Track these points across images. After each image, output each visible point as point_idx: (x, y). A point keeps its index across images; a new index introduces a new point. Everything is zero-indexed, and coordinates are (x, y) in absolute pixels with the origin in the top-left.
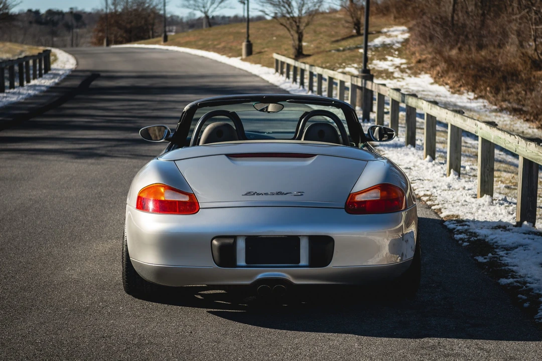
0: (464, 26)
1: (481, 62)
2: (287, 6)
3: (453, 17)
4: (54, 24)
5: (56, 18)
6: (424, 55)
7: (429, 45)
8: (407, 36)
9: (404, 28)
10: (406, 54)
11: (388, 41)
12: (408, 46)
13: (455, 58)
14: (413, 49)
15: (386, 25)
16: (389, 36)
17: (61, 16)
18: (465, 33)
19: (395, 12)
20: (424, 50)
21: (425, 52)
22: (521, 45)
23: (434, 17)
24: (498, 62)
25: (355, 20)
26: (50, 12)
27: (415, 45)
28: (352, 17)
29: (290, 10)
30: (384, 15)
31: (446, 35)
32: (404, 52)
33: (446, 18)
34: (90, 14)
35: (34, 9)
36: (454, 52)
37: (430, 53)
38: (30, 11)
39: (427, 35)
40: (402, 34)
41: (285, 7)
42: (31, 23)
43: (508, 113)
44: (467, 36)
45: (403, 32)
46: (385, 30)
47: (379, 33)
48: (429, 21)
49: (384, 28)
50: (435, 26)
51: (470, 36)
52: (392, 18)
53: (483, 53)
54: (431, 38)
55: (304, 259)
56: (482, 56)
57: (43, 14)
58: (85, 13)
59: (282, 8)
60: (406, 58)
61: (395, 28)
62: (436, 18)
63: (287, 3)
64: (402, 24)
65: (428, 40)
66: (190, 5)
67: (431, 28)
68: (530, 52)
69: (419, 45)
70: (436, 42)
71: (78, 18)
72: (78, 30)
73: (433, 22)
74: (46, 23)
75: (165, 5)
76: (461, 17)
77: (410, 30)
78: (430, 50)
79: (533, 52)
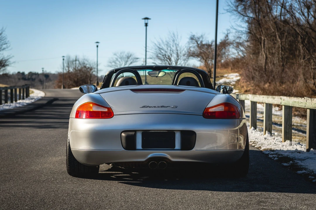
0: (272, 71)
1: (282, 90)
2: (168, 60)
3: (265, 66)
4: (33, 80)
5: (34, 77)
6: (249, 87)
7: (252, 82)
8: (238, 78)
9: (237, 74)
10: (238, 87)
11: (227, 81)
12: (239, 83)
13: (267, 88)
14: (242, 84)
15: (226, 73)
16: (229, 78)
17: (37, 76)
18: (273, 75)
19: (232, 65)
20: (249, 85)
21: (250, 86)
22: (306, 82)
23: (254, 66)
24: (292, 90)
25: (208, 69)
26: (31, 74)
27: (244, 82)
28: (207, 68)
29: (170, 63)
30: (225, 68)
31: (261, 76)
32: (237, 86)
33: (262, 67)
34: (54, 74)
35: (21, 72)
36: (266, 86)
37: (252, 87)
38: (19, 73)
39: (251, 76)
40: (236, 77)
41: (167, 61)
42: (19, 79)
43: (299, 117)
44: (274, 77)
45: (237, 76)
46: (226, 75)
47: (222, 77)
48: (252, 68)
49: (225, 74)
50: (255, 71)
51: (276, 77)
52: (230, 69)
53: (284, 86)
54: (253, 78)
55: (178, 145)
56: (283, 87)
57: (27, 75)
58: (51, 74)
59: (166, 61)
60: (238, 90)
61: (232, 74)
62: (256, 67)
63: (168, 59)
64: (236, 72)
65: (251, 79)
66: (112, 65)
67: (253, 72)
68: (311, 85)
69: (246, 82)
70: (256, 79)
71: (47, 76)
72: (47, 84)
73: (254, 69)
74: (29, 79)
75: (97, 66)
76: (270, 66)
77: (241, 75)
78: (253, 85)
79: (313, 85)
